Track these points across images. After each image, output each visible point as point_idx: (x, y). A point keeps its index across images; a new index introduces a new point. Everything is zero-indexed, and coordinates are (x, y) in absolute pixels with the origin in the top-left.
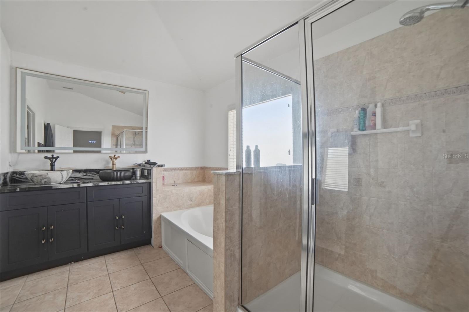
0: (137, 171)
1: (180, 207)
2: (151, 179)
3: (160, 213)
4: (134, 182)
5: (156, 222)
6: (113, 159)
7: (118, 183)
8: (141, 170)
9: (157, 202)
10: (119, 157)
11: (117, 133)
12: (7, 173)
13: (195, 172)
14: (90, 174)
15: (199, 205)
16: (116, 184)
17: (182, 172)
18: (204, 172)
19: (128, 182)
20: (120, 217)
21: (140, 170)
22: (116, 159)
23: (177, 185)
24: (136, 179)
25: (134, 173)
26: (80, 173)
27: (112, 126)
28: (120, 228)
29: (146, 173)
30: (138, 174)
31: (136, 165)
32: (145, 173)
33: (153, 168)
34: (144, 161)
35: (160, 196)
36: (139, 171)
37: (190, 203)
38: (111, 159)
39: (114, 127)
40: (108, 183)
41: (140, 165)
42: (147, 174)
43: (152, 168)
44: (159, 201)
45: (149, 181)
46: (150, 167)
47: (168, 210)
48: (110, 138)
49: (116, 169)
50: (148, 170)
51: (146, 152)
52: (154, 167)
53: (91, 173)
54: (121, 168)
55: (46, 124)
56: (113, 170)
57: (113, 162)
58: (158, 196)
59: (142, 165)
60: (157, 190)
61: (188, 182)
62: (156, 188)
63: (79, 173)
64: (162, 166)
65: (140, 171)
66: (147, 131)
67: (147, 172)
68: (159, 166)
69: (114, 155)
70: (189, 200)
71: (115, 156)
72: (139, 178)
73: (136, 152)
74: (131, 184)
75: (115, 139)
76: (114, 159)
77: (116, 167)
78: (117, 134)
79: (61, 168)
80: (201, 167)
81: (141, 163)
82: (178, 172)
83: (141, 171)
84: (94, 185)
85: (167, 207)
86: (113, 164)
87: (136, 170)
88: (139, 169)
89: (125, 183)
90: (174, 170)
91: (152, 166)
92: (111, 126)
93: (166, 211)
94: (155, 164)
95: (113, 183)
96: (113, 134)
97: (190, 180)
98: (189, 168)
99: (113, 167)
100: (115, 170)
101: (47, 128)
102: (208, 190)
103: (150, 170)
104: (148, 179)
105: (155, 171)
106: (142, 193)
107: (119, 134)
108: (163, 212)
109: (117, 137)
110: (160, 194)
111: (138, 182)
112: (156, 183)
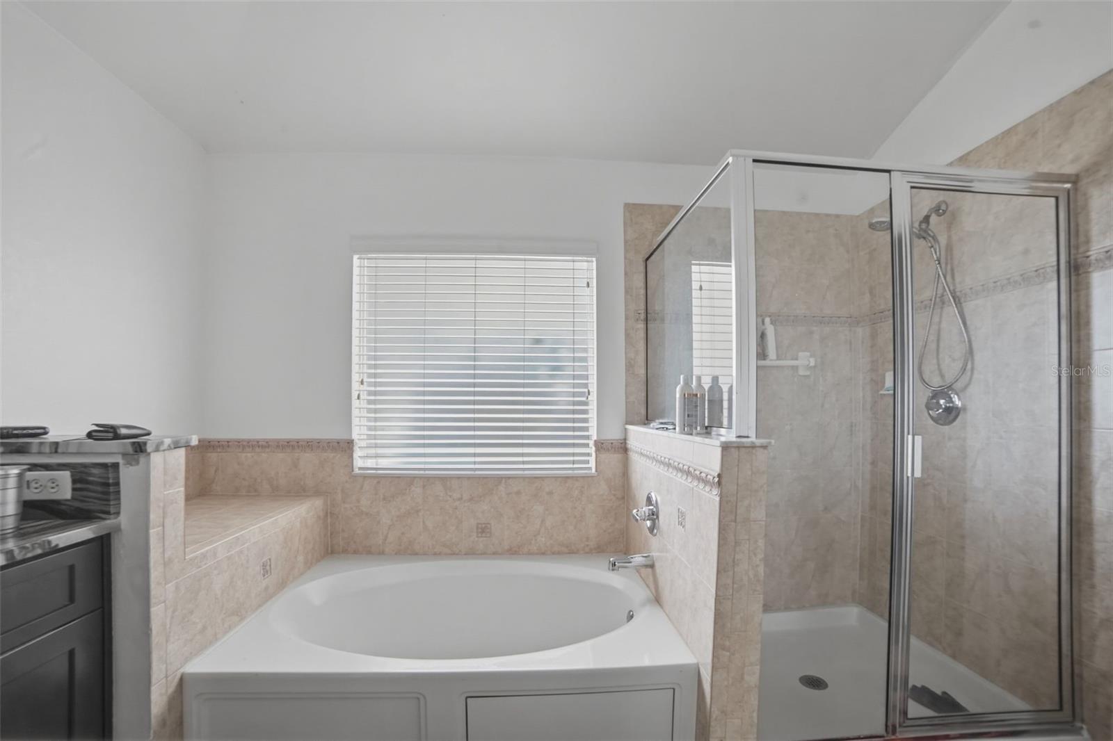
2: (122, 515)
3: (177, 672)
4: (26, 548)
9: (168, 621)
21: (20, 475)
29: (53, 489)
30: (6, 499)
33: (153, 456)
36: (12, 482)
37: (264, 584)
42: (79, 489)
43: (148, 454)
44: (174, 612)
46: (140, 450)
47: (204, 640)
50: (91, 469)
62: (163, 553)
64: (188, 441)
65: (19, 481)
67: (82, 482)
68: (178, 443)
70: (261, 571)
72: (8, 524)
74: (12, 565)
85: (203, 630)
88: (15, 471)
91: (151, 444)
93: (201, 650)
103: (116, 466)
106: (71, 601)
108: (188, 659)
110: (177, 578)
111: (53, 545)
112: (163, 526)
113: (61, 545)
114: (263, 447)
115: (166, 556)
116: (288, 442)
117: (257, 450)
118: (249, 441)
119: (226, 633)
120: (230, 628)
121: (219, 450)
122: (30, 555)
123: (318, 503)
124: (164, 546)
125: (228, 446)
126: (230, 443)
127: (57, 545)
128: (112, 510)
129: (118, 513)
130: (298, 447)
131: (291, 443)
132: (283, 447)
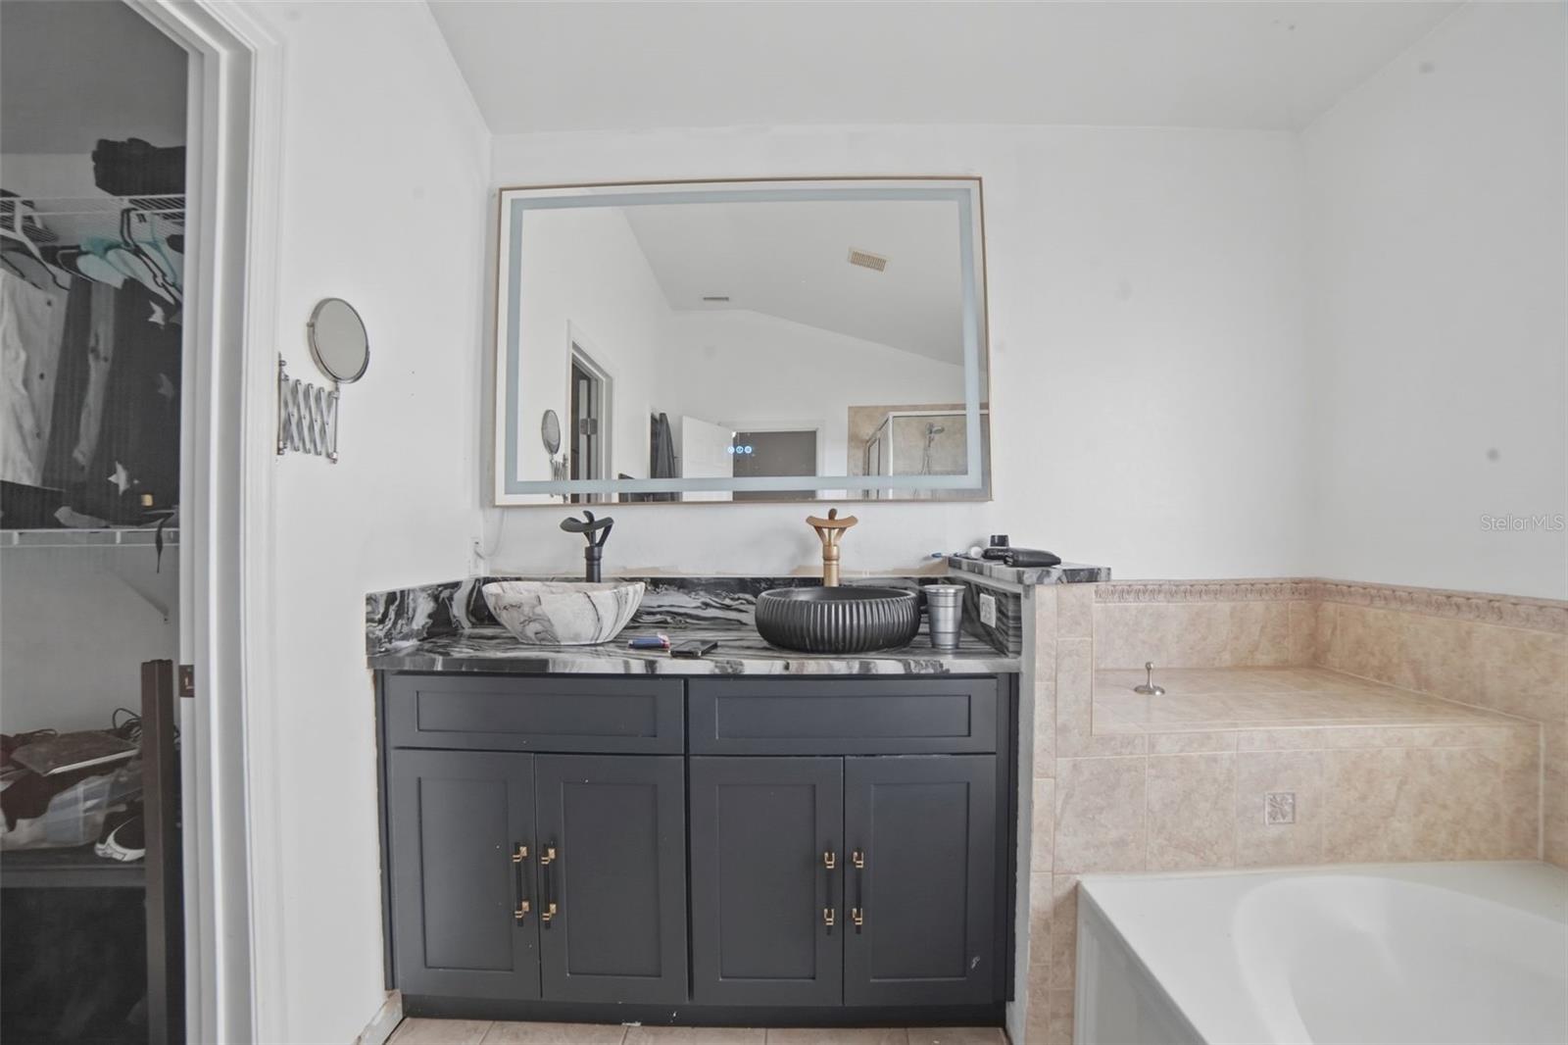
0: (942, 601)
1: (1199, 854)
2: (1023, 658)
3: (1070, 873)
4: (921, 664)
5: (1047, 927)
6: (826, 531)
7: (840, 666)
8: (961, 594)
9: (1059, 804)
10: (852, 520)
11: (868, 434)
12: (456, 585)
13: (1257, 606)
14: (732, 599)
15: (1334, 853)
16: (826, 672)
17: (1175, 609)
18: (1316, 610)
19: (887, 665)
20: (844, 862)
21: (955, 595)
22: (842, 530)
23: (1163, 692)
24: (935, 647)
25: (924, 605)
26: (693, 595)
27: (850, 408)
28: (844, 918)
29: (989, 615)
30: (947, 617)
31: (937, 560)
32: (982, 614)
33: (1039, 589)
34: (978, 544)
35: (1075, 767)
36: (950, 601)
37: (1273, 831)
38: (819, 529)
39: (855, 412)
40: (787, 667)
41: (953, 562)
42: (998, 619)
43: (1028, 588)
44: (1069, 796)
45: (1005, 664)
46: (1020, 581)
47: (1122, 860)
48: (844, 453)
49: (839, 580)
50: (1001, 597)
51: (983, 493)
52: (1040, 581)
53: (736, 596)
54: (864, 576)
55: (657, 416)
56: (826, 585)
57: (824, 546)
58: (1063, 764)
59: (965, 567)
60: (1061, 730)
61: (1218, 669)
62: (1055, 715)
63: (690, 592)
64: (1092, 576)
65: (956, 601)
66: (985, 412)
67: (999, 610)
68: (1074, 576)
69: (828, 510)
70: (1268, 809)
71: (832, 514)
72: (947, 640)
73: (935, 498)
74: (908, 676)
75: (860, 454)
76: (830, 529)
77: (838, 571)
78: (867, 438)
79: (625, 568)
80: (1297, 582)
81: (960, 551)
82: (1160, 604)
83: (960, 599)
84: (717, 671)
85: (1120, 844)
86: (827, 558)
87: (936, 594)
88: (951, 590)
89: (874, 672)
90: (1138, 592)
91: (1030, 574)
92: (847, 410)
93: (1114, 868)
94: (1044, 561)
95: (814, 666)
96: (854, 439)
97: (1227, 656)
98: (1222, 584)
99: (827, 568)
100: (835, 584)
101: (660, 428)
102: (1408, 755)
103: (1017, 597)
104: (1001, 650)
105: (1046, 601)
106: (969, 735)
107: (874, 434)
108: (1089, 869)
109: (866, 448)
110: (1076, 755)
111: (944, 668)
112: (1056, 681)
113: (952, 671)
114: (1402, 601)
115: (1059, 721)
116: (1449, 597)
117: (1394, 605)
118: (1379, 588)
119: (1164, 869)
120: (1176, 867)
121: (1338, 598)
122: (923, 672)
123: (1493, 737)
124: (1056, 707)
125: (1350, 593)
126: (1352, 589)
127: (948, 670)
128: (1011, 647)
129: (1019, 653)
130: (1470, 606)
131: (1455, 600)
132: (1439, 606)
